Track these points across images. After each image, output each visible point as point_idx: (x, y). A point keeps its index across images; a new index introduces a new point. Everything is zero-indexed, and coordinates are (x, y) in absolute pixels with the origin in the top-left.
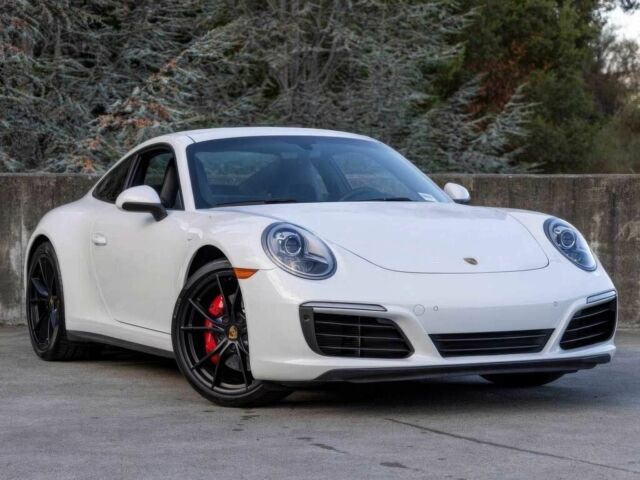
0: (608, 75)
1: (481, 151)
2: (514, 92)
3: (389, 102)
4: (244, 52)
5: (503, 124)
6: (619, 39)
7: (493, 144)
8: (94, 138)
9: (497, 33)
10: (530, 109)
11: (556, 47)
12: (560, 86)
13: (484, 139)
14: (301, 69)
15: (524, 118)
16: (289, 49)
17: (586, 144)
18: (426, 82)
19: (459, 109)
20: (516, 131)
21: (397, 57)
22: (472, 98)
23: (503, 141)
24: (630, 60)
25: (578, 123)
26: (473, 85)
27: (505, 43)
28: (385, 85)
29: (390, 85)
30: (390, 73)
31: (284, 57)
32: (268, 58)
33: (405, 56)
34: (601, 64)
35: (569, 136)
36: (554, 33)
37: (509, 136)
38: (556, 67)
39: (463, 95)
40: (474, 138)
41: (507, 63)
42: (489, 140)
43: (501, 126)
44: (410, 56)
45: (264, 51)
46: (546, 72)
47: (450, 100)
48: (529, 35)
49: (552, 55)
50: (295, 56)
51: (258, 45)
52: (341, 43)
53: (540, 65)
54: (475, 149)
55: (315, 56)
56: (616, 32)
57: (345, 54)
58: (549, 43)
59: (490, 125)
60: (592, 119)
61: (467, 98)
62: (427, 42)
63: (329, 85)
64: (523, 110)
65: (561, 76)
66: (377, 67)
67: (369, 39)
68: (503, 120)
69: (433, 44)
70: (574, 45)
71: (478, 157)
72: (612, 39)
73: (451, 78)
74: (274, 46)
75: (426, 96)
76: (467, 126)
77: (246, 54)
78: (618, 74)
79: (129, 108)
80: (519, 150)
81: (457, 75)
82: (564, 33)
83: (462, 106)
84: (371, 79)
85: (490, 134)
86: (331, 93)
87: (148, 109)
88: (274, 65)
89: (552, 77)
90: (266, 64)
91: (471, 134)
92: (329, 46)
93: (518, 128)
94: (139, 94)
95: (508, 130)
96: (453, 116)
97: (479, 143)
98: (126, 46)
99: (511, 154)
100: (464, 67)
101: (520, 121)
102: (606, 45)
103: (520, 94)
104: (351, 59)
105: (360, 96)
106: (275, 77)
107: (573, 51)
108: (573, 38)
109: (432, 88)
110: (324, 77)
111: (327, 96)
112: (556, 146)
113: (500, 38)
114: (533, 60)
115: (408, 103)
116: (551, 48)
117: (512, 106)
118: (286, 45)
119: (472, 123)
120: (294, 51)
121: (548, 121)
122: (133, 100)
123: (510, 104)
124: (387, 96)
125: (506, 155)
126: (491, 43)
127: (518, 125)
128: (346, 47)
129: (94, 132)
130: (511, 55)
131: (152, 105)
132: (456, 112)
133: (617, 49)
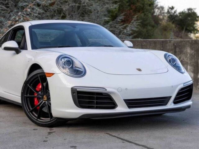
0: (156, 16)
1: (124, 35)
2: (134, 18)
3: (98, 20)
4: (55, 5)
5: (131, 27)
6: (159, 6)
7: (128, 32)
8: (6, 28)
9: (127, 2)
10: (139, 22)
11: (144, 6)
12: (144, 17)
13: (125, 31)
14: (72, 11)
15: (137, 25)
16: (69, 5)
17: (152, 34)
18: (109, 15)
19: (118, 23)
20: (135, 29)
21: (100, 7)
22: (122, 20)
23: (131, 32)
24: (162, 11)
25: (149, 28)
26: (122, 16)
27: (129, 5)
28: (97, 15)
29: (98, 15)
30: (98, 11)
31: (67, 7)
32: (63, 7)
33: (102, 7)
34: (154, 12)
35: (147, 31)
36: (143, 3)
37: (132, 30)
38: (143, 12)
39: (119, 19)
40: (123, 31)
41: (130, 11)
42: (127, 32)
43: (130, 27)
44: (104, 7)
45: (61, 5)
46: (141, 13)
47: (116, 20)
48: (136, 3)
49: (143, 9)
50: (70, 7)
51: (60, 3)
52: (84, 3)
53: (139, 12)
54: (123, 34)
55: (76, 7)
56: (158, 4)
57: (85, 6)
58: (142, 5)
59: (127, 27)
60: (153, 27)
61: (120, 20)
62: (109, 3)
63: (81, 15)
64: (136, 23)
65: (145, 15)
66: (95, 10)
67: (92, 2)
68: (131, 26)
69: (111, 4)
70: (148, 6)
71: (124, 36)
72: (157, 5)
73: (115, 15)
74: (64, 4)
75: (109, 18)
76: (120, 27)
77: (56, 6)
78: (159, 15)
79: (17, 19)
80: (135, 35)
81: (116, 14)
82: (146, 3)
83: (119, 22)
84: (93, 13)
85: (127, 30)
86: (81, 17)
87: (23, 19)
88: (64, 9)
89: (142, 15)
90: (62, 9)
91: (122, 29)
92: (80, 4)
93: (135, 28)
94: (21, 14)
95: (133, 29)
96: (116, 24)
97: (124, 32)
98: (20, 2)
99: (133, 36)
100: (118, 12)
101: (136, 26)
102: (156, 7)
103: (136, 18)
104: (87, 7)
105: (90, 18)
106: (64, 13)
107: (148, 8)
108: (148, 4)
109: (110, 16)
110: (79, 13)
111: (80, 18)
112: (144, 34)
113: (128, 4)
114: (137, 10)
115: (104, 21)
116: (142, 7)
117: (133, 22)
118: (68, 3)
119: (122, 26)
120: (70, 5)
121: (141, 27)
122: (19, 16)
123: (133, 21)
124: (97, 18)
125: (131, 36)
126: (126, 5)
127: (135, 27)
128: (85, 4)
129: (6, 26)
130: (131, 9)
131: (25, 18)
132: (117, 24)
133: (158, 8)
